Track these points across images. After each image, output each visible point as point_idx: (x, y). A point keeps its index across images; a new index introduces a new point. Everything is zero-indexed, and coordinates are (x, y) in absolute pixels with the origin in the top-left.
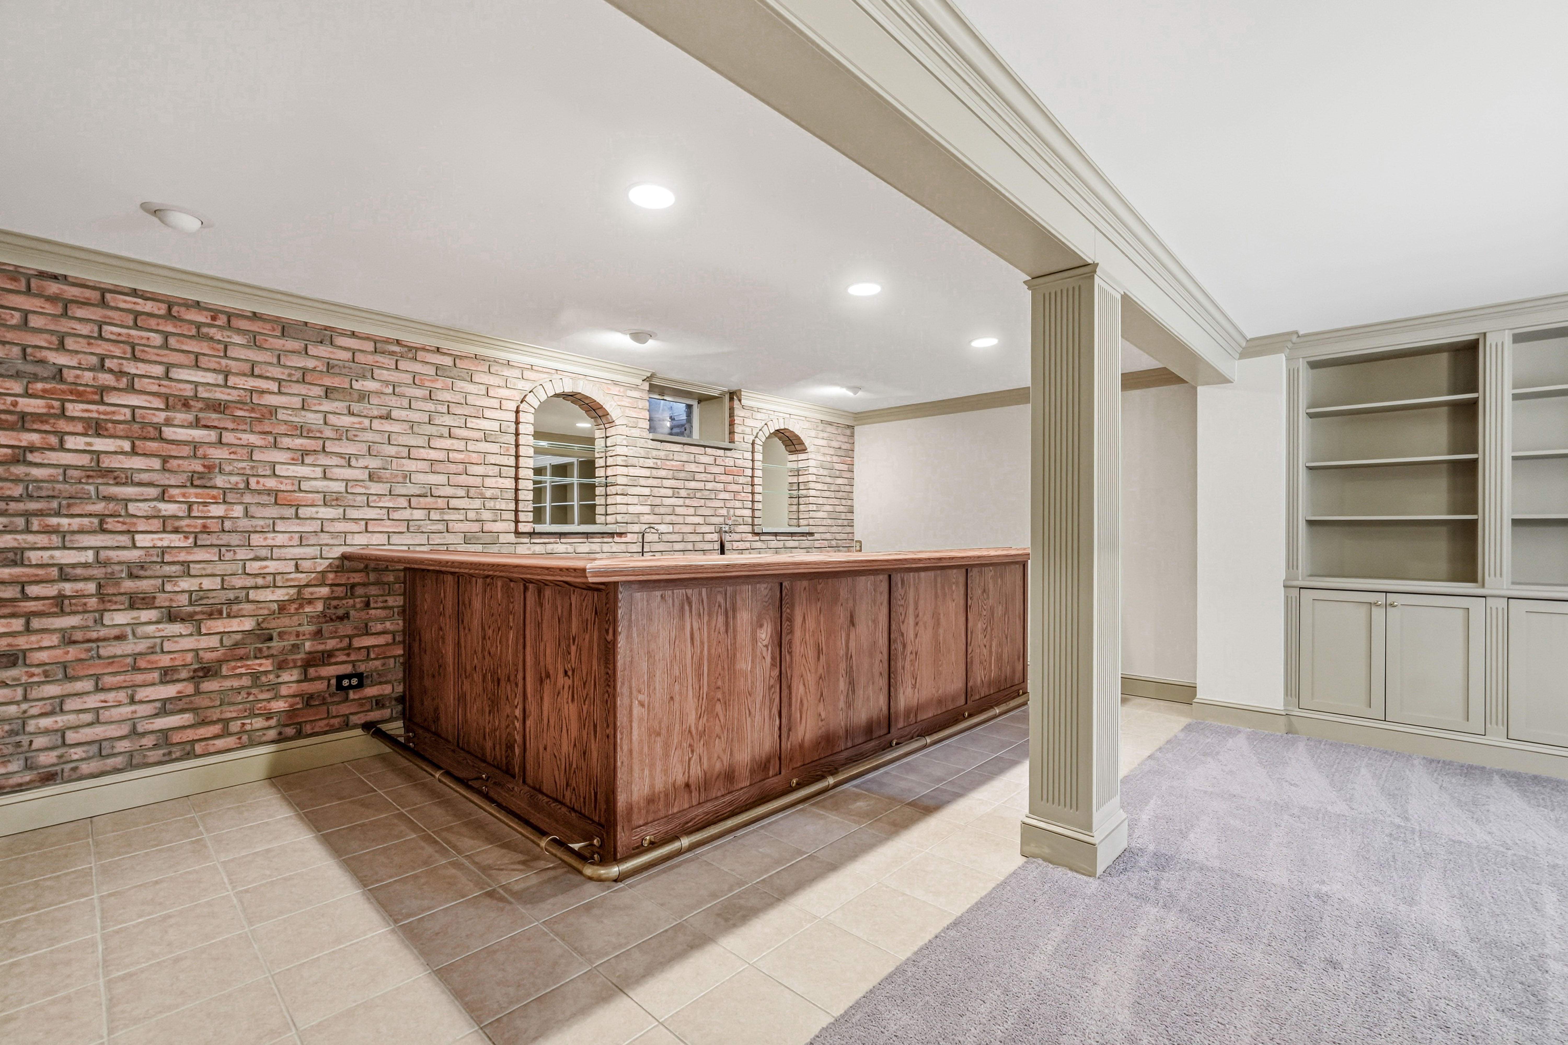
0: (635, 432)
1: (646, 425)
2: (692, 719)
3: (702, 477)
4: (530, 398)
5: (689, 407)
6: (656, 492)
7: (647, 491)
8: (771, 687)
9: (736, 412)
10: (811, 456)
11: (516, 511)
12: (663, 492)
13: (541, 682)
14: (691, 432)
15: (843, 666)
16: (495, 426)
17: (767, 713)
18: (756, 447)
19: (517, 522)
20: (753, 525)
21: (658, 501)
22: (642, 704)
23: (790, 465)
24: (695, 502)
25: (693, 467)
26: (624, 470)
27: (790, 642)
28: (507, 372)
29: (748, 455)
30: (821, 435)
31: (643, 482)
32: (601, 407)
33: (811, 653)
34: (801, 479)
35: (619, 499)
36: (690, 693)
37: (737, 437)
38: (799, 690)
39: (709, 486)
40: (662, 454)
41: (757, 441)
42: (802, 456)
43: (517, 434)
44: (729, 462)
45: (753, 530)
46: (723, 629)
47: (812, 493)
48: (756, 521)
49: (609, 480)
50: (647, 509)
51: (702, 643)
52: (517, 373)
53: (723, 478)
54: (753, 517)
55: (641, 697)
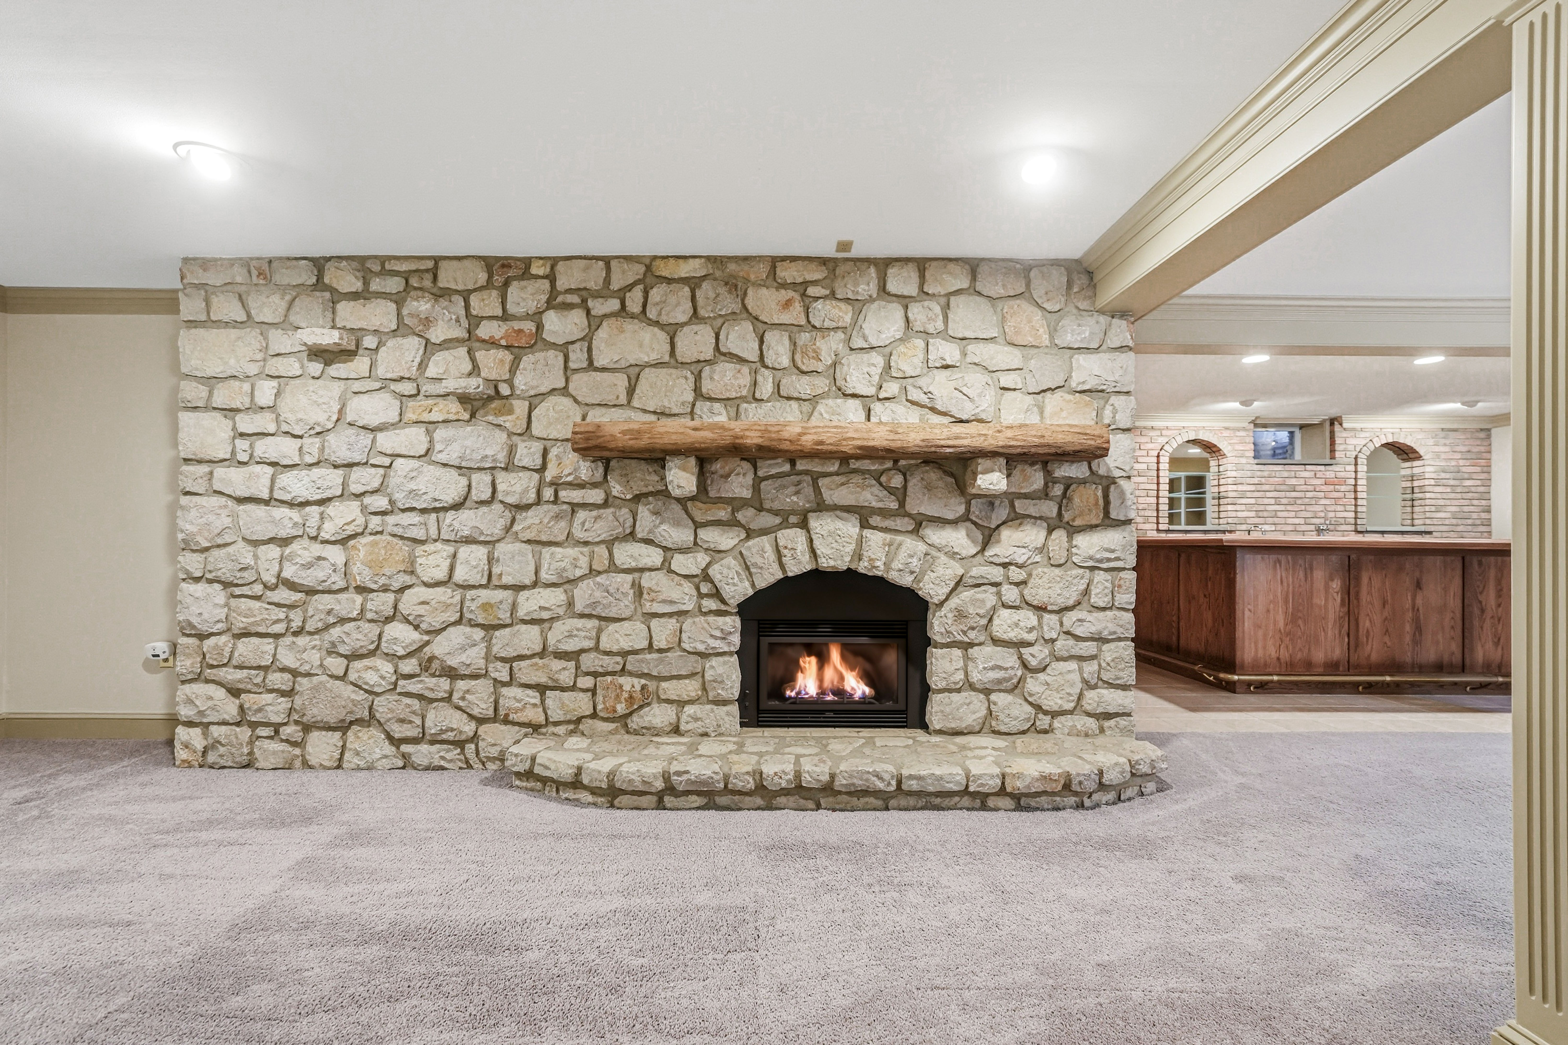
0: (1243, 460)
1: (1252, 454)
2: (1281, 624)
3: (1304, 488)
4: (1167, 447)
5: (1292, 434)
6: (1260, 501)
7: (1253, 501)
8: (1340, 618)
9: (1337, 434)
10: (1426, 462)
11: (1158, 517)
12: (1266, 501)
13: (1190, 602)
14: (1293, 453)
15: (1409, 615)
16: (1144, 466)
17: (1337, 632)
18: (1359, 461)
19: (1158, 523)
20: (1356, 524)
21: (1262, 508)
22: (1250, 610)
23: (1403, 472)
24: (1295, 508)
25: (1293, 481)
26: (1234, 487)
27: (1357, 594)
28: (1152, 433)
29: (1352, 468)
30: (1443, 441)
31: (1249, 494)
32: (1215, 446)
33: (1377, 603)
34: (1416, 484)
35: (1230, 507)
36: (1280, 609)
37: (1337, 454)
38: (1365, 624)
39: (1309, 495)
40: (1266, 474)
41: (1360, 455)
42: (1416, 463)
43: (1158, 470)
44: (1330, 475)
45: (1356, 528)
46: (1303, 579)
47: (1428, 495)
48: (1359, 522)
49: (1222, 494)
50: (1253, 514)
51: (1288, 585)
52: (1158, 433)
53: (1324, 488)
54: (1356, 518)
55: (1249, 607)
